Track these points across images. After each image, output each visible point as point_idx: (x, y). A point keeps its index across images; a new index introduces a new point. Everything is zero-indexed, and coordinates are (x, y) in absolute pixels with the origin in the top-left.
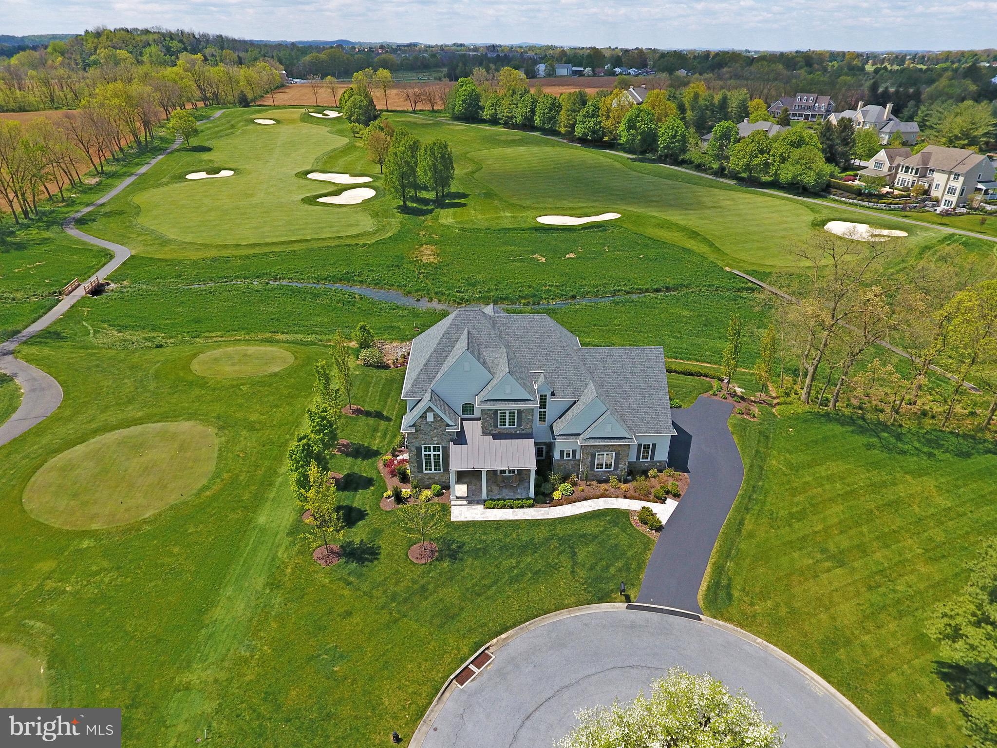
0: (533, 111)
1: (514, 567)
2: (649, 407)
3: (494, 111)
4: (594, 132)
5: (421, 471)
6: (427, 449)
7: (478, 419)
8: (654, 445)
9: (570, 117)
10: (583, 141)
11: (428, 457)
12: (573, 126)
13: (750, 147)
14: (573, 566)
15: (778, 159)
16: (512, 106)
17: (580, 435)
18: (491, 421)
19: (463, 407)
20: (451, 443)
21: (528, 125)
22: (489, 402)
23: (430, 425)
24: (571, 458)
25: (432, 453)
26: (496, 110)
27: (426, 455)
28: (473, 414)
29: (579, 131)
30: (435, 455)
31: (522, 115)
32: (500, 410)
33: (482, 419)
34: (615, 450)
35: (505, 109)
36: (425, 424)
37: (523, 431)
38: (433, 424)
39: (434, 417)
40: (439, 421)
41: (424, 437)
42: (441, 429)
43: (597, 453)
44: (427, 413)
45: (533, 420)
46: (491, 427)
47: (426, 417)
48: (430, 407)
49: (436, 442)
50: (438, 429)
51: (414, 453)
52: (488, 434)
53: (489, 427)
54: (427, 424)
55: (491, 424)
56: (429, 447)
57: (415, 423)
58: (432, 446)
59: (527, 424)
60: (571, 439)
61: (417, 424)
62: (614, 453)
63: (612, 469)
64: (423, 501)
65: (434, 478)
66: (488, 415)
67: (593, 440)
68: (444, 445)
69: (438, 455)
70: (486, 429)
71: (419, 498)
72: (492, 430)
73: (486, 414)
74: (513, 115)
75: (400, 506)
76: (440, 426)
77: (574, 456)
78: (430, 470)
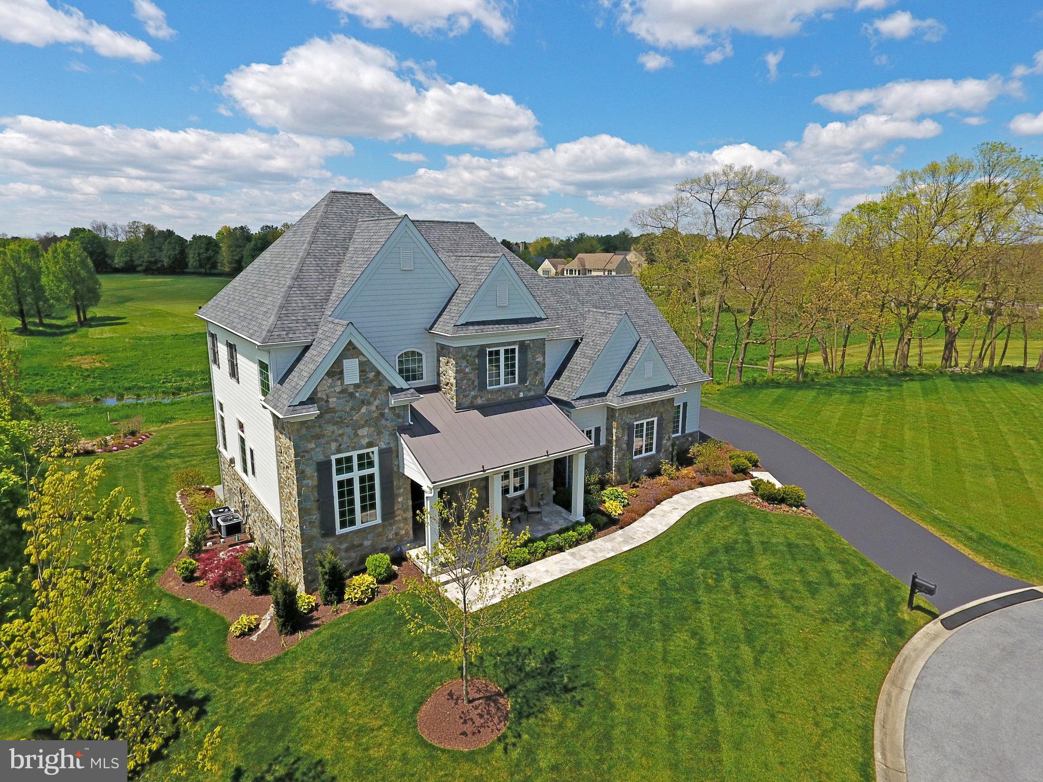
3: (128, 258)
5: (328, 530)
6: (345, 465)
7: (430, 389)
8: (685, 405)
9: (235, 253)
11: (346, 486)
12: (239, 262)
14: (783, 600)
16: (154, 250)
17: (605, 394)
18: (474, 376)
19: (400, 363)
20: (403, 438)
21: (177, 268)
22: (471, 328)
23: (352, 395)
25: (356, 474)
26: (131, 256)
27: (341, 484)
28: (421, 378)
30: (362, 479)
31: (169, 257)
32: (489, 346)
33: (457, 372)
34: (657, 412)
35: (145, 254)
36: (340, 393)
37: (530, 390)
38: (357, 392)
39: (362, 372)
40: (372, 381)
41: (336, 432)
42: (377, 402)
43: (635, 423)
44: (345, 361)
45: (544, 365)
46: (474, 389)
47: (341, 372)
48: (350, 343)
49: (365, 441)
50: (369, 403)
51: (312, 482)
52: (472, 407)
53: (470, 391)
54: (343, 391)
55: (473, 383)
56: (349, 459)
57: (315, 392)
58: (355, 454)
59: (536, 374)
60: (598, 402)
61: (319, 395)
62: (655, 419)
63: (654, 452)
64: (360, 602)
65: (361, 545)
66: (467, 361)
67: (632, 397)
68: (384, 446)
69: (371, 477)
70: (465, 396)
71: (346, 597)
72: (475, 397)
73: (464, 357)
74: (157, 260)
75: (300, 635)
76: (374, 395)
77: (597, 441)
78: (353, 522)
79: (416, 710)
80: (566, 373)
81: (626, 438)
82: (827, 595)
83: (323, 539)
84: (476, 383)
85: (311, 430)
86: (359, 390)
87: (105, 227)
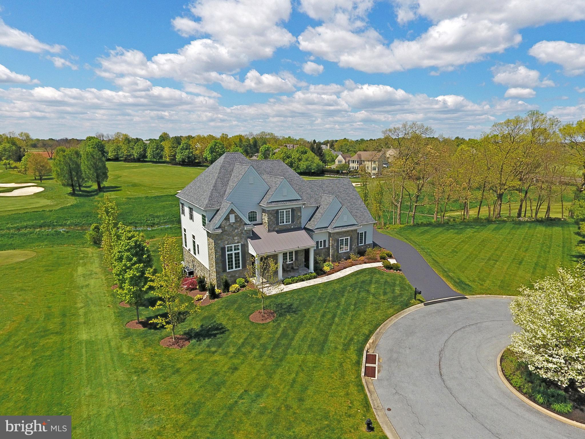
0: (145, 150)
2: (356, 209)
3: (116, 153)
4: (189, 157)
5: (224, 270)
6: (230, 249)
7: (259, 224)
8: (365, 232)
9: (172, 151)
10: (183, 163)
11: (230, 256)
12: (174, 156)
13: (282, 156)
15: (297, 160)
16: (130, 149)
17: (328, 227)
18: (274, 220)
19: (249, 215)
20: (249, 240)
21: (142, 159)
22: (273, 203)
23: (232, 226)
24: (323, 247)
25: (233, 252)
26: (117, 152)
27: (228, 255)
28: (256, 220)
29: (179, 157)
30: (235, 254)
31: (137, 153)
32: (279, 209)
33: (268, 219)
34: (350, 235)
35: (125, 151)
37: (296, 225)
39: (236, 218)
40: (239, 221)
41: (227, 238)
42: (240, 228)
43: (340, 239)
44: (230, 215)
45: (301, 216)
46: (274, 225)
47: (229, 219)
48: (232, 209)
49: (236, 241)
50: (238, 229)
51: (220, 254)
52: (273, 231)
54: (229, 225)
56: (232, 247)
57: (221, 225)
58: (233, 245)
59: (298, 219)
60: (324, 231)
62: (349, 237)
63: (348, 250)
64: (234, 292)
65: (235, 276)
67: (338, 228)
68: (242, 243)
69: (238, 253)
70: (271, 227)
71: (230, 290)
72: (275, 227)
73: (271, 214)
74: (131, 154)
75: (216, 300)
76: (240, 226)
77: (325, 245)
78: (232, 268)
79: (249, 316)
80: (312, 219)
81: (336, 244)
82: (390, 295)
83: (223, 272)
84: (275, 223)
85: (219, 237)
86: (235, 224)
87: (103, 136)
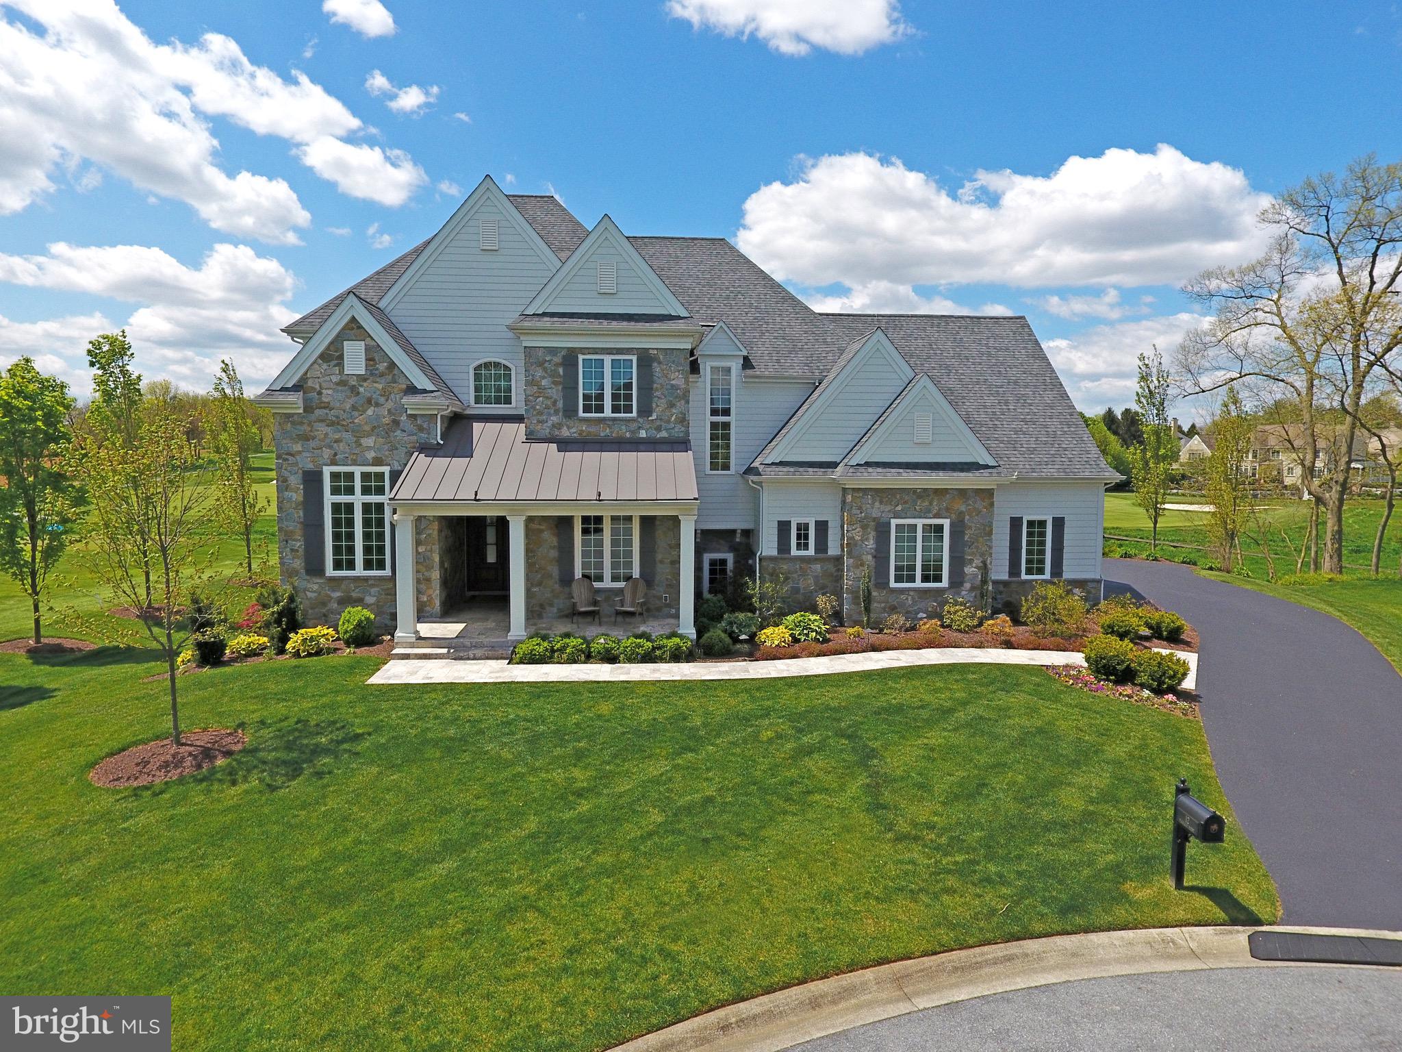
1: (580, 794)
5: (315, 567)
6: (343, 483)
7: (518, 419)
8: (1059, 523)
11: (343, 513)
14: (873, 789)
17: (834, 465)
18: (556, 393)
19: (477, 377)
20: (417, 457)
22: (546, 319)
23: (354, 390)
24: (811, 551)
25: (358, 499)
27: (336, 507)
28: (507, 400)
30: (367, 507)
32: (583, 351)
33: (527, 383)
34: (950, 511)
36: (337, 384)
37: (659, 429)
38: (361, 386)
39: (369, 359)
40: (382, 375)
41: (331, 435)
42: (390, 405)
43: (894, 522)
44: (345, 343)
45: (687, 391)
46: (556, 412)
47: (341, 357)
48: (353, 319)
49: (370, 455)
50: (378, 405)
51: (297, 496)
52: (549, 439)
53: (550, 414)
54: (342, 383)
55: (555, 403)
56: (350, 476)
57: (304, 378)
58: (357, 471)
59: (672, 405)
61: (310, 383)
62: (946, 523)
63: (945, 583)
66: (545, 370)
67: (879, 469)
68: (397, 467)
69: (379, 508)
70: (539, 421)
71: (290, 646)
72: (559, 426)
73: (541, 364)
76: (385, 394)
77: (822, 546)
78: (351, 565)
81: (871, 544)
83: (308, 578)
84: (560, 404)
85: (298, 427)
86: (365, 384)
